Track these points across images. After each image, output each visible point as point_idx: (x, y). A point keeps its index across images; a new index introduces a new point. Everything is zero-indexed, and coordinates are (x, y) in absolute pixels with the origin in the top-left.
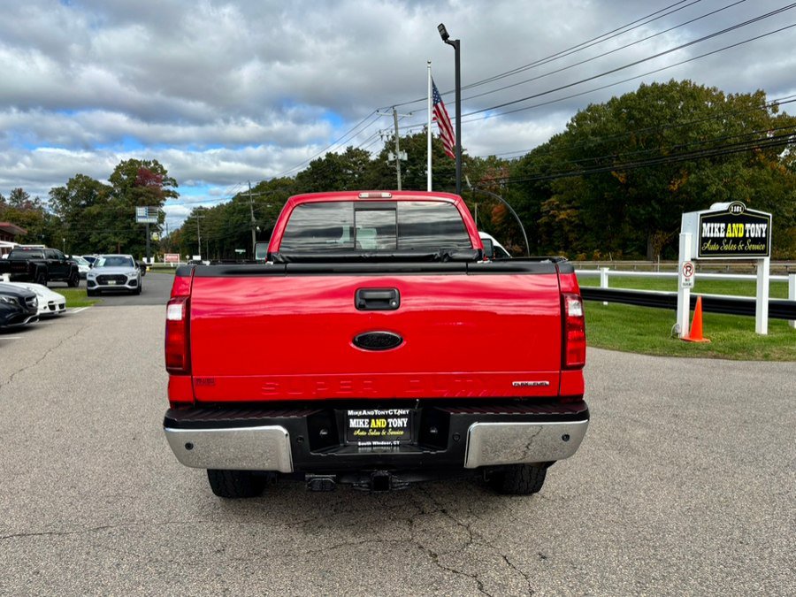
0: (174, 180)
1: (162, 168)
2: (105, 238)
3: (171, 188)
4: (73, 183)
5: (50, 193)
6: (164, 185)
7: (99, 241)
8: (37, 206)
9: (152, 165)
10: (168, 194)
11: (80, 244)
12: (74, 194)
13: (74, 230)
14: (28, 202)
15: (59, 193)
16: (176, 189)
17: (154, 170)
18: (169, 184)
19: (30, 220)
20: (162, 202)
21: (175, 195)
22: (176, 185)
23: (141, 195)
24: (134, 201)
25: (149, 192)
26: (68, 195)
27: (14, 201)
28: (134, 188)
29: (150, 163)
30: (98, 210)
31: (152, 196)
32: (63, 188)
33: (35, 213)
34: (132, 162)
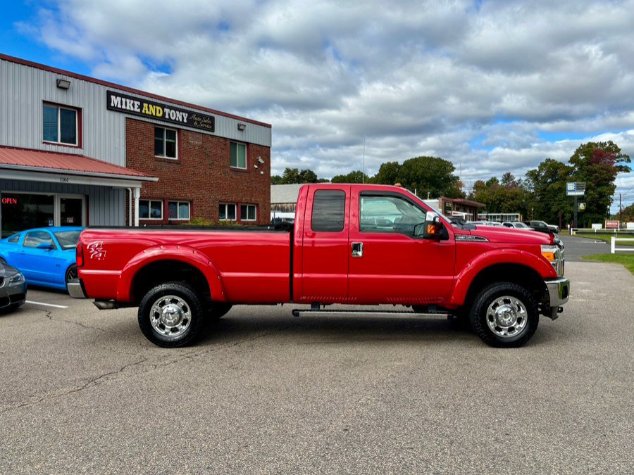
0: (628, 157)
1: (616, 147)
2: (562, 208)
3: (624, 164)
4: (543, 166)
5: (526, 175)
6: (618, 161)
7: (558, 211)
8: (519, 185)
9: (608, 145)
10: (621, 169)
11: (545, 213)
12: (543, 174)
13: (542, 201)
14: (514, 182)
15: (532, 175)
16: (629, 165)
17: (609, 149)
18: (622, 160)
19: (512, 195)
20: (614, 176)
21: (627, 170)
22: (629, 161)
23: (596, 172)
24: (588, 177)
25: (602, 169)
26: (538, 175)
27: (504, 182)
28: (589, 166)
29: (605, 144)
30: (558, 186)
31: (605, 172)
32: (535, 170)
33: (517, 190)
34: (590, 145)
